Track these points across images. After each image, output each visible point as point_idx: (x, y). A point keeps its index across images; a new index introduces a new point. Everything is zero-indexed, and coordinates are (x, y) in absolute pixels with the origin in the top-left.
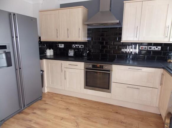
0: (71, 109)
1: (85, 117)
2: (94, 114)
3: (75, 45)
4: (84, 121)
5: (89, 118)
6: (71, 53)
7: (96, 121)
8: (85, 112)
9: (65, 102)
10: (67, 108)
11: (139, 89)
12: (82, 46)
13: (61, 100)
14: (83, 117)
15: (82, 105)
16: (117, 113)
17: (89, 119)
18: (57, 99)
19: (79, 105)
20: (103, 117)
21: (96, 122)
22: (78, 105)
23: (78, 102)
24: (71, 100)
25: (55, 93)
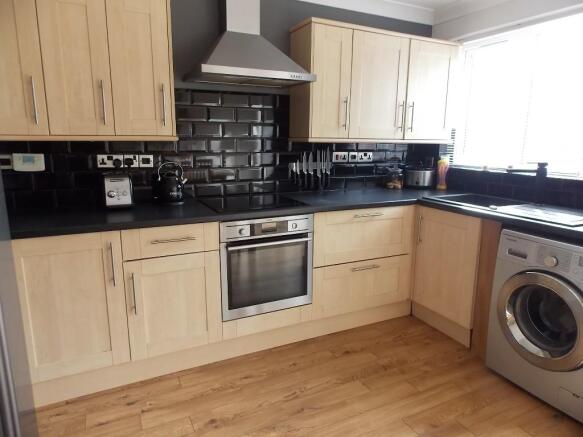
0: (231, 416)
1: (303, 410)
2: (309, 386)
3: (109, 158)
4: (316, 421)
5: (316, 407)
6: (119, 192)
7: (337, 401)
8: (280, 398)
9: (169, 407)
10: (208, 420)
11: (378, 267)
12: (147, 161)
13: (139, 410)
14: (295, 413)
15: (238, 383)
16: (347, 352)
17: (316, 409)
18: (111, 417)
19: (232, 387)
20: (338, 379)
21: (343, 404)
22: (231, 390)
23: (214, 382)
24: (179, 387)
25: (67, 403)
